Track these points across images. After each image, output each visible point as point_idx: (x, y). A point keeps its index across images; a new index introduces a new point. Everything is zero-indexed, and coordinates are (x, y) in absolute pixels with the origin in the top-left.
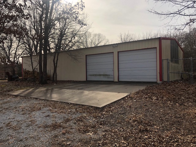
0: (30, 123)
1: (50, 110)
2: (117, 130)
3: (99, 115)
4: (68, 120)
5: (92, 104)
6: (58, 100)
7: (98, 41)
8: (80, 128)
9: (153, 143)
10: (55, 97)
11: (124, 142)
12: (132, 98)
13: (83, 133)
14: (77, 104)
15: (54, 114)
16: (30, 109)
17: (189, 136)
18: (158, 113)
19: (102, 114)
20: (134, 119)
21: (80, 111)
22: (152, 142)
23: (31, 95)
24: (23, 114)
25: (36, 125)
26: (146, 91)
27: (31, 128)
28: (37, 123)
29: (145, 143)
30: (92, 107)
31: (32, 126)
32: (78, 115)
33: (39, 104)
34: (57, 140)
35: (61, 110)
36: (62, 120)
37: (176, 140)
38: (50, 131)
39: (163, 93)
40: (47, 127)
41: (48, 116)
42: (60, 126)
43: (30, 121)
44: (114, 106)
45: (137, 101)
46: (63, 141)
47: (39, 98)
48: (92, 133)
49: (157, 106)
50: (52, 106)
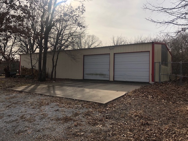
0: (42, 116)
1: (58, 105)
2: (122, 123)
3: (104, 110)
4: (76, 114)
5: (95, 100)
6: (63, 97)
7: (91, 42)
8: (89, 121)
9: (154, 135)
10: (59, 93)
11: (130, 133)
12: (130, 96)
13: (92, 125)
14: (82, 100)
15: (62, 109)
16: (38, 104)
17: (184, 129)
18: (155, 110)
19: (106, 110)
20: (135, 114)
21: (86, 106)
22: (154, 133)
23: (35, 91)
24: (33, 108)
25: (49, 118)
26: (142, 90)
27: (44, 120)
28: (49, 116)
29: (148, 135)
30: (96, 103)
31: (45, 119)
32: (85, 110)
33: (46, 99)
34: (71, 131)
35: (69, 106)
36: (72, 114)
37: (173, 132)
38: (63, 124)
39: (157, 92)
40: (59, 120)
41: (58, 110)
42: (71, 119)
43: (42, 115)
44: (116, 103)
45: (135, 99)
46: (77, 132)
47: (44, 94)
48: (101, 125)
49: (153, 103)
50: (58, 102)
